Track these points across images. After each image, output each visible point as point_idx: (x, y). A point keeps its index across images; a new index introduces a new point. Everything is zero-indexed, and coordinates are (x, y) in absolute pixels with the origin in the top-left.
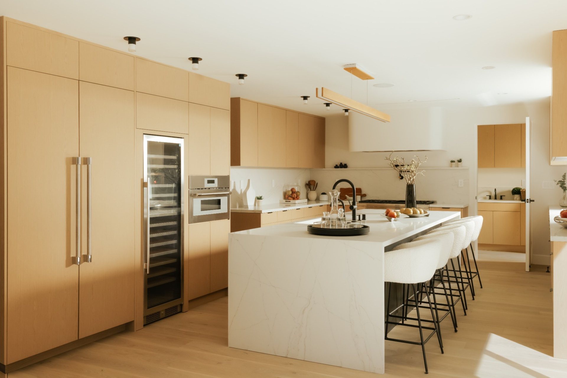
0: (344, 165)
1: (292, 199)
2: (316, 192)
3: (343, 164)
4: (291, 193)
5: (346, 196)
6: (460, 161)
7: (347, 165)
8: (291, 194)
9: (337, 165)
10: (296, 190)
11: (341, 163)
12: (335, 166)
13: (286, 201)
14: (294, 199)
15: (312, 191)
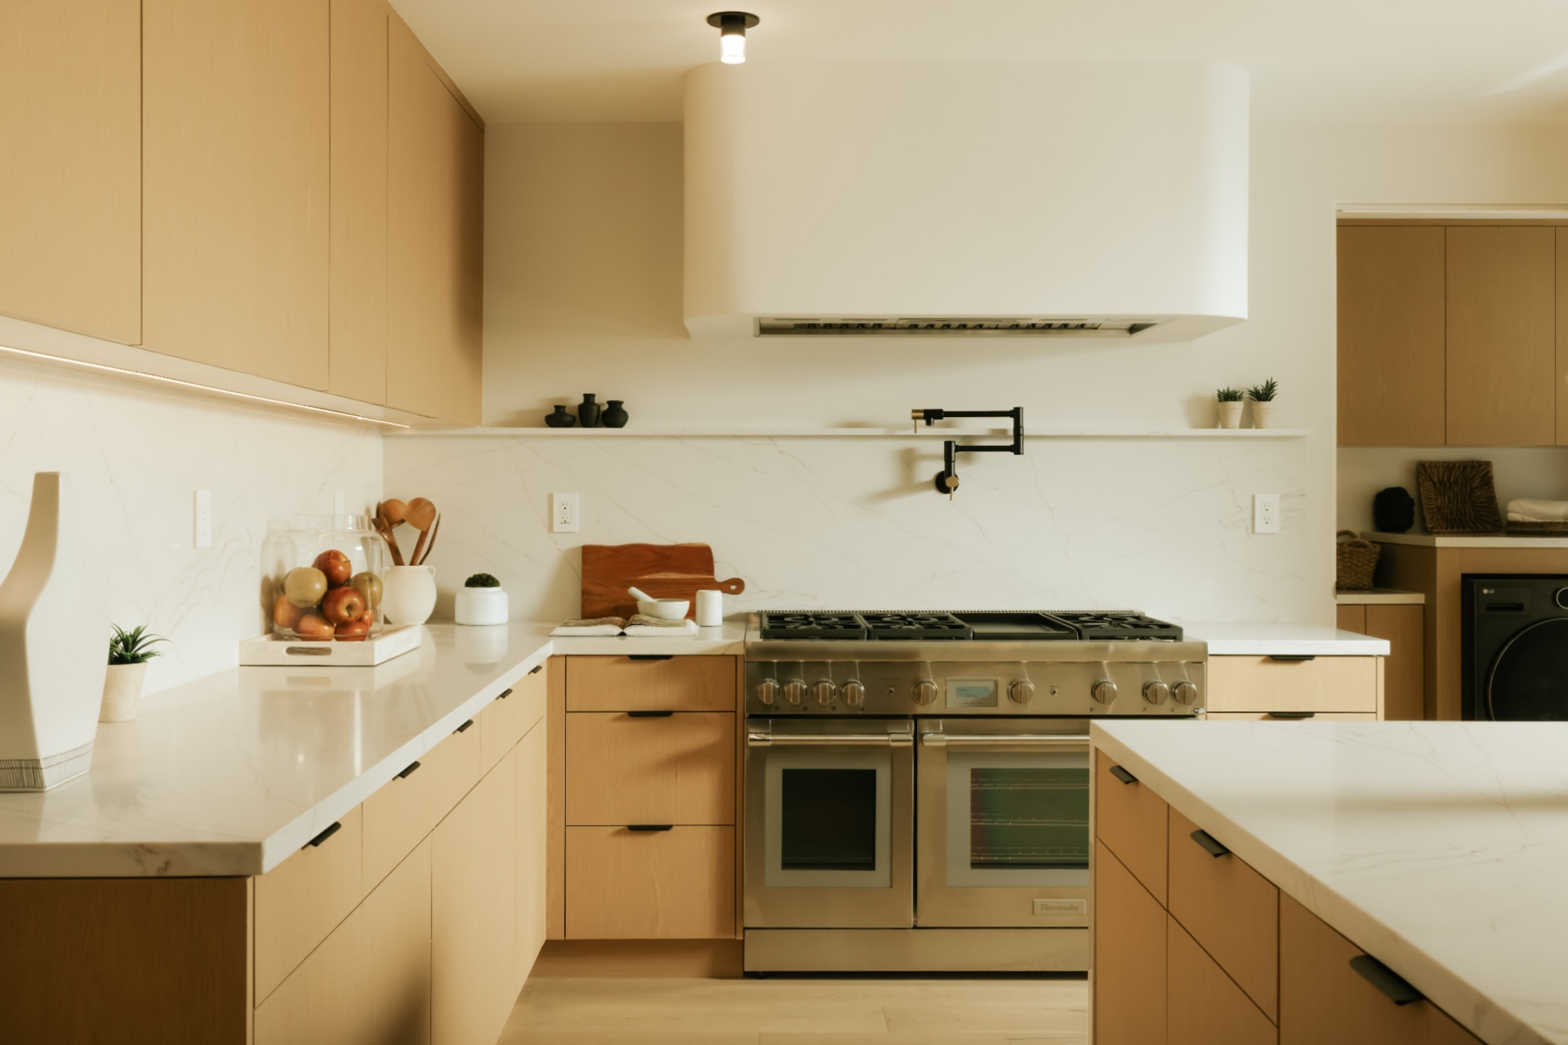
0: (605, 407)
1: (327, 630)
2: (431, 571)
3: (597, 400)
4: (319, 586)
5: (635, 591)
6: (1264, 394)
7: (624, 407)
8: (326, 598)
9: (559, 409)
10: (357, 568)
11: (589, 398)
12: (552, 411)
13: (291, 651)
14: (343, 630)
15: (407, 568)
